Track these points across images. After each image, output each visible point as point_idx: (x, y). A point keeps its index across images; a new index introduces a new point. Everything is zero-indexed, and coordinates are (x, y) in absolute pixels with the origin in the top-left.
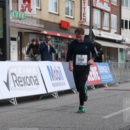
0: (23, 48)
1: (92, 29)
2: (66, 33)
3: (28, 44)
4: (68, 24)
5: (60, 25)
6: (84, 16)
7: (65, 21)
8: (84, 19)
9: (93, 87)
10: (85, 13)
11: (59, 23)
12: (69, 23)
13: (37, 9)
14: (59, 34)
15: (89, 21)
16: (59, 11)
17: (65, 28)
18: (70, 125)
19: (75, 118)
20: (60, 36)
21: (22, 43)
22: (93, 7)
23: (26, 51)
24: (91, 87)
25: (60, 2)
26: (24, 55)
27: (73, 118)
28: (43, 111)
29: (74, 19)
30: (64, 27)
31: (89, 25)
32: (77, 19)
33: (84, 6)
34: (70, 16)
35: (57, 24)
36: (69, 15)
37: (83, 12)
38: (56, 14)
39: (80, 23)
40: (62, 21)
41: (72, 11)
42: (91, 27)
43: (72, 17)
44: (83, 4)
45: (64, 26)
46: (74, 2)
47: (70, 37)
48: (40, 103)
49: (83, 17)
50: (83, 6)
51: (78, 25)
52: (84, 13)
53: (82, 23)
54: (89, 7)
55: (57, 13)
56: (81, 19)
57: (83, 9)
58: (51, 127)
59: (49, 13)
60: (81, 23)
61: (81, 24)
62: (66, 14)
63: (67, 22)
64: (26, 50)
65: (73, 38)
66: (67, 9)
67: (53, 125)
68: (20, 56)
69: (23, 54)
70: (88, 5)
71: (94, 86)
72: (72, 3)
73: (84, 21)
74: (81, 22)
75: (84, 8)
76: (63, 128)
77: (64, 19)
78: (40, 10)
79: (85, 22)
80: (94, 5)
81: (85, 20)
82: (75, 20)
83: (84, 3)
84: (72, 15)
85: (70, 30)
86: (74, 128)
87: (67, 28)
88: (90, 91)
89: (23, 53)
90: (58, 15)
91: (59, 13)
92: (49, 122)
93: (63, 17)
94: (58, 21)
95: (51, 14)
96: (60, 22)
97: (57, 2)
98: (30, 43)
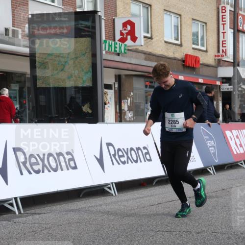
0: (123, 101)
1: (238, 68)
2: (193, 74)
3: (132, 94)
4: (196, 59)
5: (184, 61)
6: (224, 45)
7: (192, 56)
8: (223, 51)
9: (242, 164)
10: (225, 41)
11: (182, 59)
12: (198, 57)
13: (145, 37)
14: (183, 77)
15: (233, 54)
16: (181, 39)
17: (192, 66)
18: (206, 227)
19: (215, 216)
20: (183, 79)
21: (122, 92)
22: (239, 31)
23: (128, 106)
24: (239, 164)
25: (183, 25)
26: (125, 112)
27: (211, 216)
28: (160, 205)
29: (206, 51)
30: (190, 65)
31: (232, 61)
32: (212, 51)
33: (224, 30)
34: (199, 47)
35: (178, 60)
36: (198, 45)
37: (221, 39)
38: (176, 45)
39: (216, 58)
40: (186, 55)
41: (202, 38)
42: (236, 64)
43: (204, 49)
44: (221, 27)
45: (190, 63)
46: (206, 23)
47: (201, 81)
48: (154, 191)
49: (221, 48)
50: (221, 30)
51: (214, 60)
52: (223, 41)
53: (221, 58)
54: (232, 31)
55: (179, 42)
56: (219, 51)
57: (221, 35)
58: (175, 231)
59: (165, 42)
60: (219, 58)
61: (219, 60)
62: (193, 43)
63: (194, 56)
64: (129, 104)
65: (205, 83)
66: (195, 35)
67: (178, 228)
68: (119, 114)
69: (124, 110)
70: (230, 28)
71: (243, 162)
72: (203, 26)
73: (224, 54)
74: (219, 56)
75: (224, 33)
76: (195, 232)
77: (191, 52)
78: (151, 38)
79: (226, 55)
80: (241, 28)
81: (225, 52)
82: (209, 53)
83: (224, 24)
84: (203, 45)
85: (201, 69)
86: (213, 232)
87: (195, 66)
88: (238, 169)
89: (123, 108)
90: (181, 45)
91: (181, 41)
92: (172, 223)
93: (188, 49)
94: (179, 54)
95: (169, 45)
96: (183, 57)
97: (178, 24)
98: (134, 92)
